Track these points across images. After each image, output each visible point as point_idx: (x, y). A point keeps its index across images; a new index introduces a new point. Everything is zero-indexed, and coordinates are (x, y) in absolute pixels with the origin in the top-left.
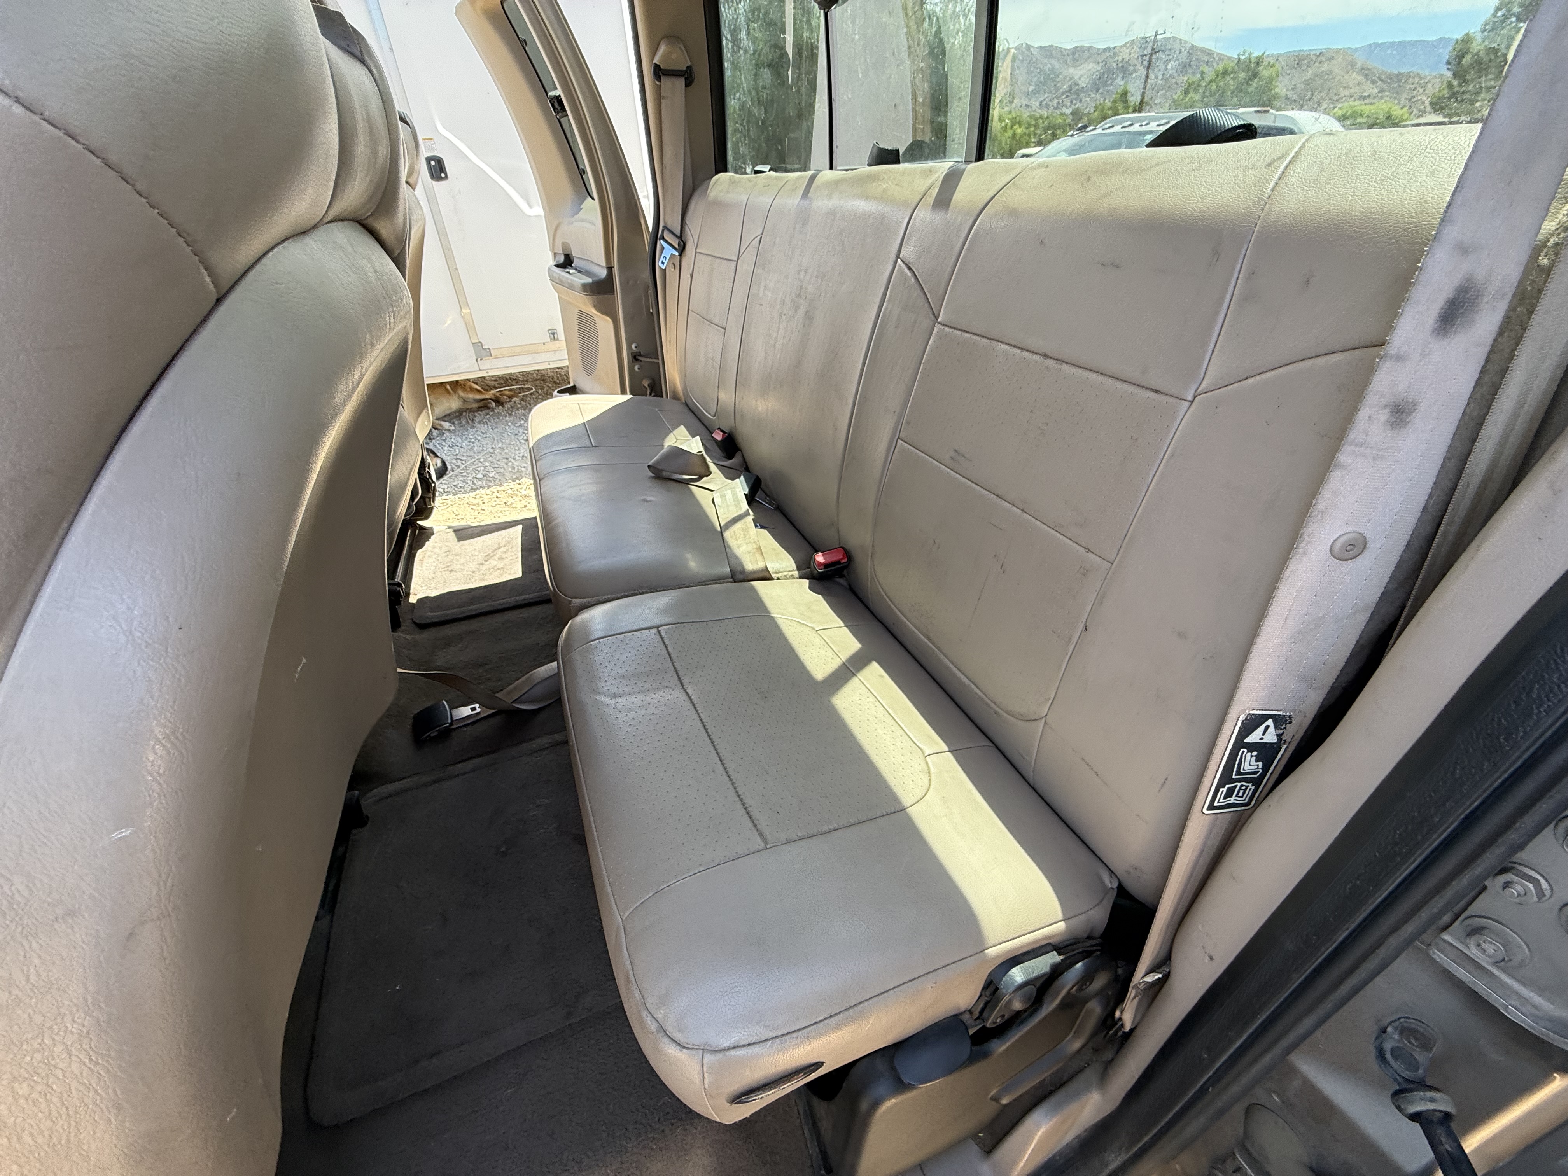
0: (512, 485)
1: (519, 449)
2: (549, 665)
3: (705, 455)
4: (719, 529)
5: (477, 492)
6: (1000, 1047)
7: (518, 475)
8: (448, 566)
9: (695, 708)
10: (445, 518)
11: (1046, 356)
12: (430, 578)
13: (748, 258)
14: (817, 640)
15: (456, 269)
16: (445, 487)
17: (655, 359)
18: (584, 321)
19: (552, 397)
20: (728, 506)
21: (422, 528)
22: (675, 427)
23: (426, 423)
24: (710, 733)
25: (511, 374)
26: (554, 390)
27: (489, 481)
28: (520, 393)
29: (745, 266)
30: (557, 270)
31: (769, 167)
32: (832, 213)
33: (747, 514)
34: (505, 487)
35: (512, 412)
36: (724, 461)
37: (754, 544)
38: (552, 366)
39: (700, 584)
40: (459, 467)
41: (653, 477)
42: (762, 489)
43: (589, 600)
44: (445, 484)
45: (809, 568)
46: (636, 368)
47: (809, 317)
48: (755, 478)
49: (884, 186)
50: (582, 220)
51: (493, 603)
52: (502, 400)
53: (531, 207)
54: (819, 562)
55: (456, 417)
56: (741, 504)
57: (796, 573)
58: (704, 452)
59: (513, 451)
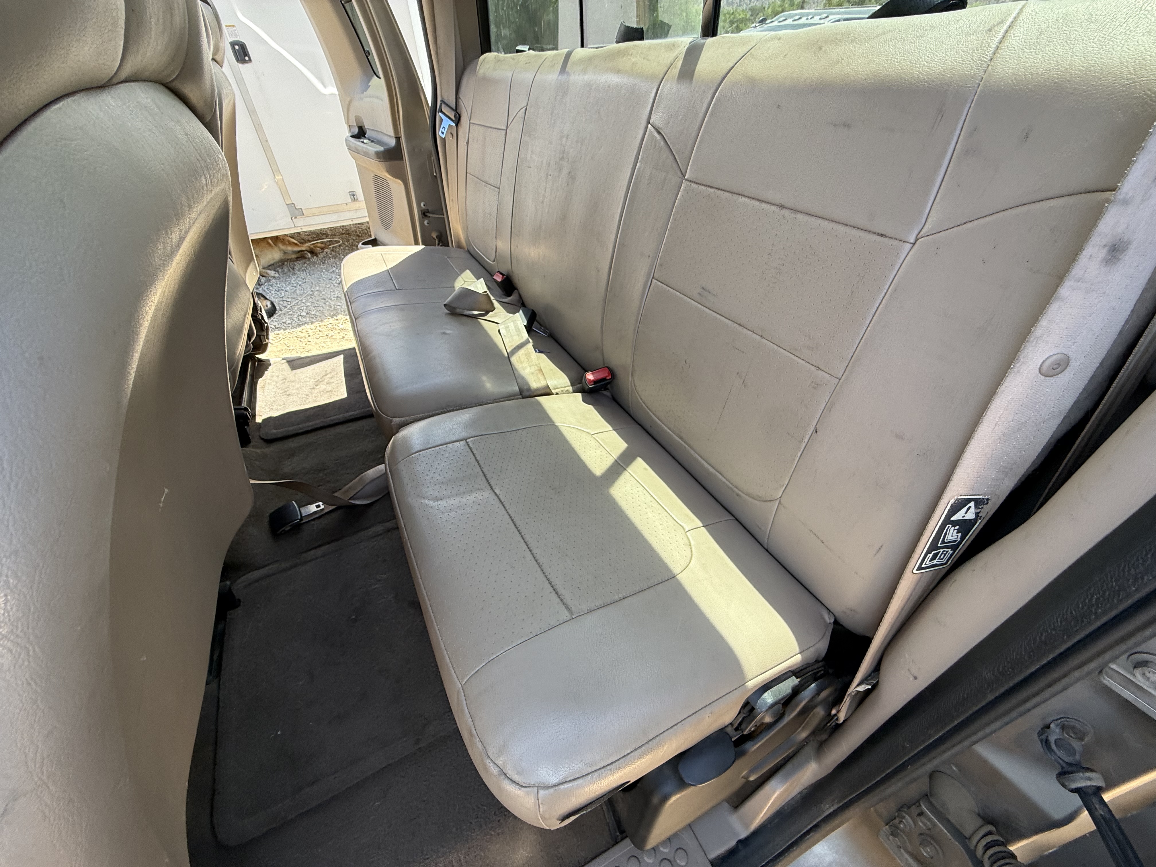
0: (331, 320)
1: (334, 291)
2: (376, 468)
3: (489, 294)
4: (506, 355)
5: (303, 327)
6: (753, 747)
7: (335, 312)
8: (285, 392)
9: (503, 505)
10: (279, 350)
11: (782, 206)
12: (272, 401)
13: (516, 127)
14: (593, 442)
15: (267, 141)
16: (276, 324)
17: (441, 215)
18: (379, 184)
19: (358, 249)
20: (512, 336)
21: (260, 360)
22: (462, 271)
23: (254, 273)
24: (518, 526)
25: (321, 230)
26: (359, 243)
27: (312, 318)
28: (330, 245)
29: (514, 135)
30: (352, 140)
31: (528, 47)
32: (588, 86)
33: (527, 342)
34: (326, 322)
35: (325, 261)
36: (504, 298)
37: (536, 367)
38: (355, 222)
39: (495, 401)
40: (286, 307)
41: (448, 314)
42: (537, 321)
43: (407, 418)
44: (275, 321)
45: (580, 384)
46: (426, 222)
47: (572, 177)
48: (530, 312)
49: (634, 60)
50: (371, 96)
51: (323, 420)
52: (316, 251)
53: (325, 87)
54: (590, 380)
55: (279, 266)
56: (522, 334)
57: (570, 389)
58: (488, 292)
59: (329, 293)
